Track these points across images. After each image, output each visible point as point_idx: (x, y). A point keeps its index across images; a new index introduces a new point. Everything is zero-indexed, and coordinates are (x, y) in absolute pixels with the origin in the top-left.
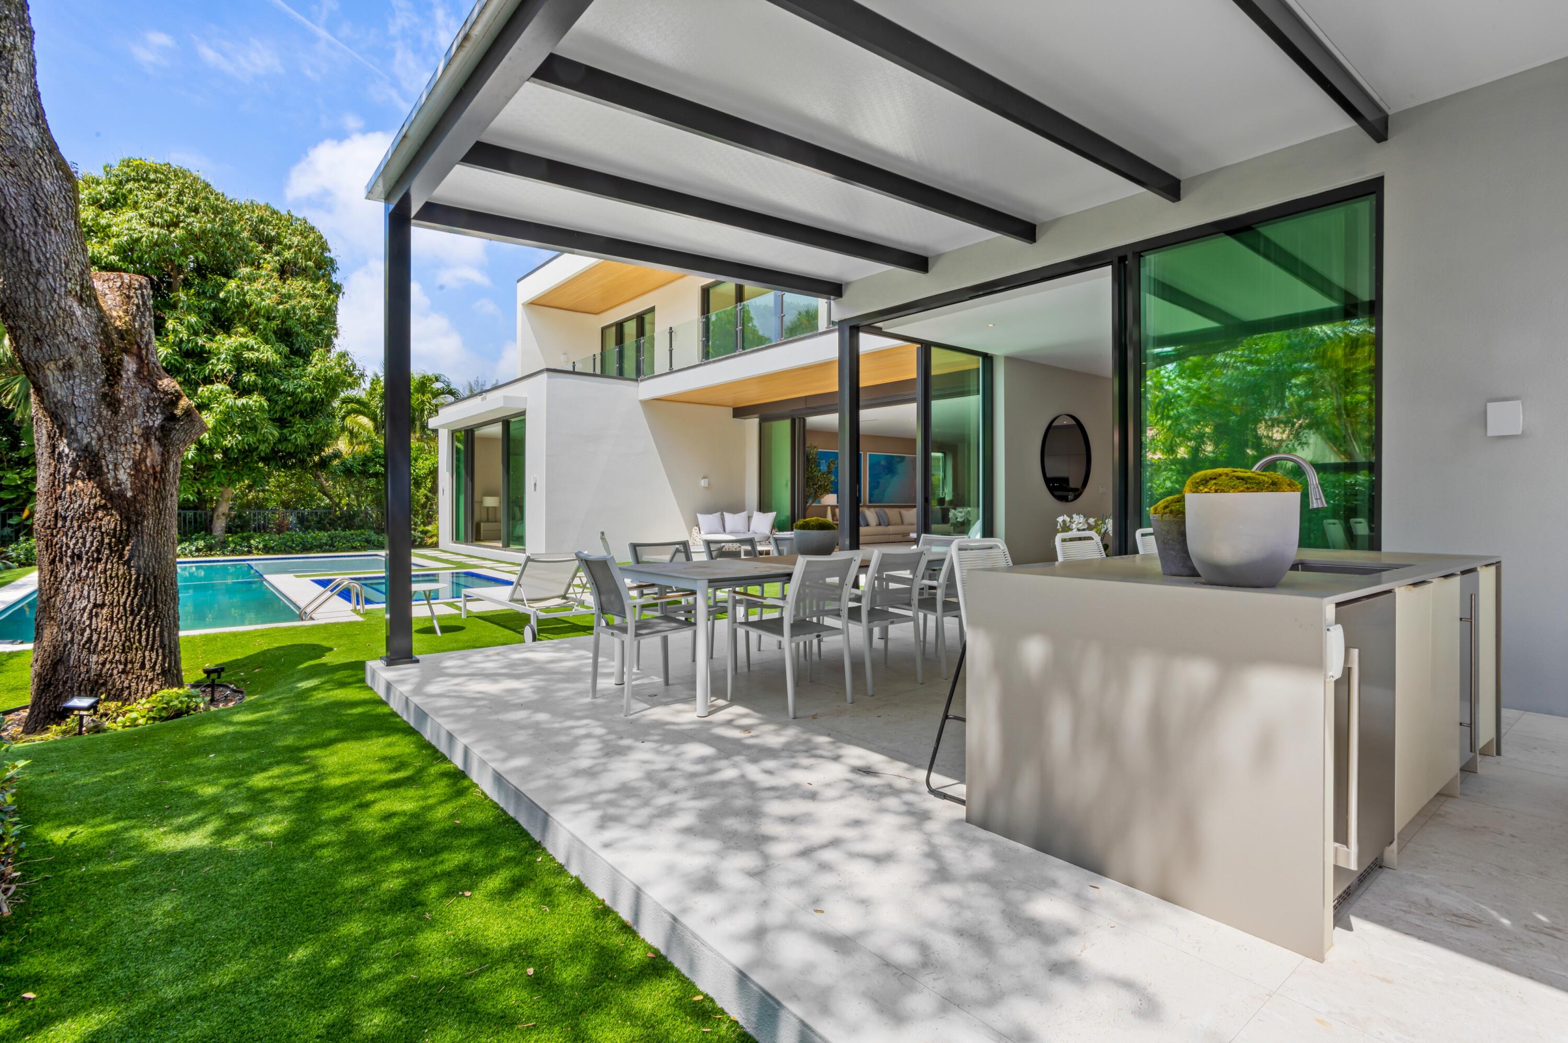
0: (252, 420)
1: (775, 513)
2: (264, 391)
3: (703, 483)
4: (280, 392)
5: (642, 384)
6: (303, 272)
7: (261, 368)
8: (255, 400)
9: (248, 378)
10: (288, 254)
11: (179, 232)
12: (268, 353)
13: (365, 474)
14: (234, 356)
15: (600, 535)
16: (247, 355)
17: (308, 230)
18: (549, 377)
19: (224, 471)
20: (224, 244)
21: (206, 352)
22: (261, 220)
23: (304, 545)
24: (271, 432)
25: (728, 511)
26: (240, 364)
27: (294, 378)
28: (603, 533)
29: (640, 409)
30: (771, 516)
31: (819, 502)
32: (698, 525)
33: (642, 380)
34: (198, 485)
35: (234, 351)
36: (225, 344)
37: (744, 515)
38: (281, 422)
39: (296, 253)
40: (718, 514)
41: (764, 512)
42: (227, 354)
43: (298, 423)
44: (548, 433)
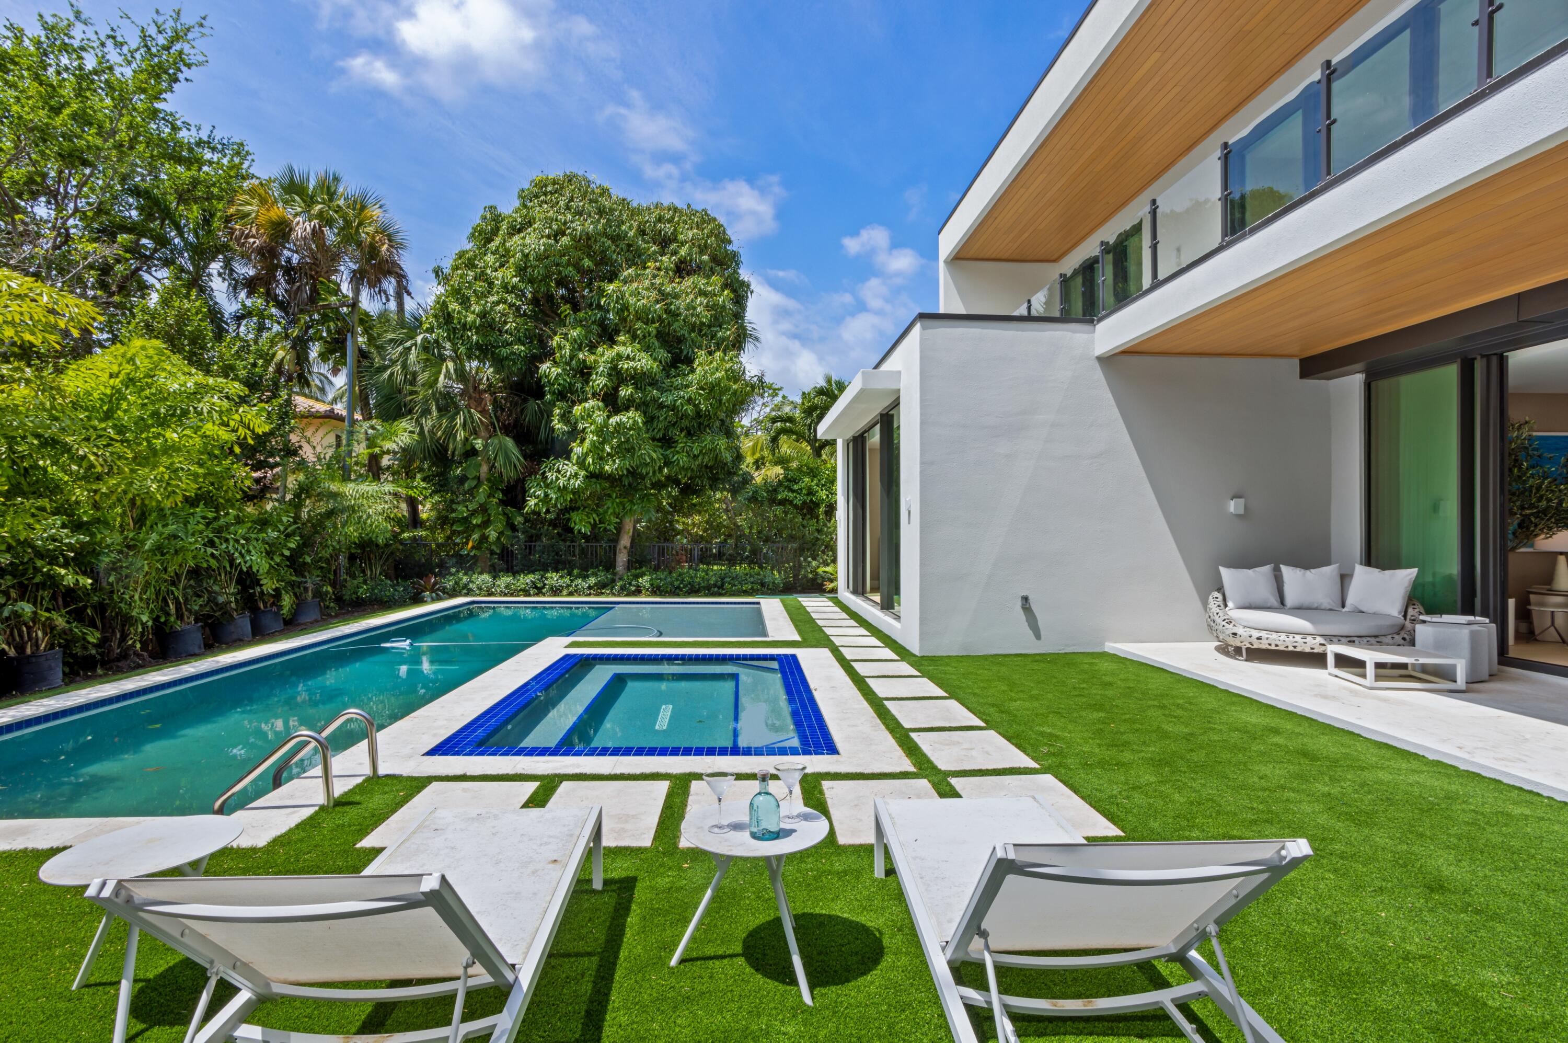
0: (627, 441)
1: (1414, 572)
2: (642, 406)
3: (1233, 507)
4: (661, 406)
5: (1101, 327)
6: (698, 269)
7: (640, 379)
8: (631, 417)
9: (625, 392)
10: (683, 252)
11: (565, 240)
12: (644, 362)
13: (773, 501)
14: (611, 368)
15: (1019, 603)
16: (625, 365)
17: (706, 219)
18: (924, 328)
19: (618, 500)
20: (609, 247)
21: (587, 368)
22: (660, 219)
23: (692, 586)
24: (650, 453)
25: (1287, 564)
26: (617, 376)
27: (676, 388)
28: (1025, 599)
29: (1098, 374)
30: (1405, 577)
31: (1532, 546)
32: (1220, 589)
33: (1100, 320)
34: (595, 515)
35: (611, 363)
36: (604, 356)
37: (1329, 572)
38: (666, 442)
39: (691, 248)
40: (1267, 569)
41: (1383, 567)
42: (604, 367)
43: (681, 440)
44: (922, 423)
